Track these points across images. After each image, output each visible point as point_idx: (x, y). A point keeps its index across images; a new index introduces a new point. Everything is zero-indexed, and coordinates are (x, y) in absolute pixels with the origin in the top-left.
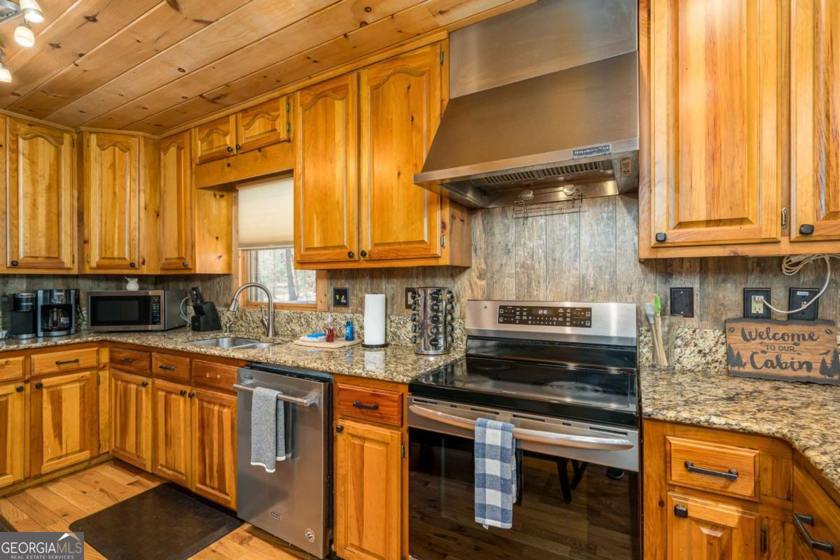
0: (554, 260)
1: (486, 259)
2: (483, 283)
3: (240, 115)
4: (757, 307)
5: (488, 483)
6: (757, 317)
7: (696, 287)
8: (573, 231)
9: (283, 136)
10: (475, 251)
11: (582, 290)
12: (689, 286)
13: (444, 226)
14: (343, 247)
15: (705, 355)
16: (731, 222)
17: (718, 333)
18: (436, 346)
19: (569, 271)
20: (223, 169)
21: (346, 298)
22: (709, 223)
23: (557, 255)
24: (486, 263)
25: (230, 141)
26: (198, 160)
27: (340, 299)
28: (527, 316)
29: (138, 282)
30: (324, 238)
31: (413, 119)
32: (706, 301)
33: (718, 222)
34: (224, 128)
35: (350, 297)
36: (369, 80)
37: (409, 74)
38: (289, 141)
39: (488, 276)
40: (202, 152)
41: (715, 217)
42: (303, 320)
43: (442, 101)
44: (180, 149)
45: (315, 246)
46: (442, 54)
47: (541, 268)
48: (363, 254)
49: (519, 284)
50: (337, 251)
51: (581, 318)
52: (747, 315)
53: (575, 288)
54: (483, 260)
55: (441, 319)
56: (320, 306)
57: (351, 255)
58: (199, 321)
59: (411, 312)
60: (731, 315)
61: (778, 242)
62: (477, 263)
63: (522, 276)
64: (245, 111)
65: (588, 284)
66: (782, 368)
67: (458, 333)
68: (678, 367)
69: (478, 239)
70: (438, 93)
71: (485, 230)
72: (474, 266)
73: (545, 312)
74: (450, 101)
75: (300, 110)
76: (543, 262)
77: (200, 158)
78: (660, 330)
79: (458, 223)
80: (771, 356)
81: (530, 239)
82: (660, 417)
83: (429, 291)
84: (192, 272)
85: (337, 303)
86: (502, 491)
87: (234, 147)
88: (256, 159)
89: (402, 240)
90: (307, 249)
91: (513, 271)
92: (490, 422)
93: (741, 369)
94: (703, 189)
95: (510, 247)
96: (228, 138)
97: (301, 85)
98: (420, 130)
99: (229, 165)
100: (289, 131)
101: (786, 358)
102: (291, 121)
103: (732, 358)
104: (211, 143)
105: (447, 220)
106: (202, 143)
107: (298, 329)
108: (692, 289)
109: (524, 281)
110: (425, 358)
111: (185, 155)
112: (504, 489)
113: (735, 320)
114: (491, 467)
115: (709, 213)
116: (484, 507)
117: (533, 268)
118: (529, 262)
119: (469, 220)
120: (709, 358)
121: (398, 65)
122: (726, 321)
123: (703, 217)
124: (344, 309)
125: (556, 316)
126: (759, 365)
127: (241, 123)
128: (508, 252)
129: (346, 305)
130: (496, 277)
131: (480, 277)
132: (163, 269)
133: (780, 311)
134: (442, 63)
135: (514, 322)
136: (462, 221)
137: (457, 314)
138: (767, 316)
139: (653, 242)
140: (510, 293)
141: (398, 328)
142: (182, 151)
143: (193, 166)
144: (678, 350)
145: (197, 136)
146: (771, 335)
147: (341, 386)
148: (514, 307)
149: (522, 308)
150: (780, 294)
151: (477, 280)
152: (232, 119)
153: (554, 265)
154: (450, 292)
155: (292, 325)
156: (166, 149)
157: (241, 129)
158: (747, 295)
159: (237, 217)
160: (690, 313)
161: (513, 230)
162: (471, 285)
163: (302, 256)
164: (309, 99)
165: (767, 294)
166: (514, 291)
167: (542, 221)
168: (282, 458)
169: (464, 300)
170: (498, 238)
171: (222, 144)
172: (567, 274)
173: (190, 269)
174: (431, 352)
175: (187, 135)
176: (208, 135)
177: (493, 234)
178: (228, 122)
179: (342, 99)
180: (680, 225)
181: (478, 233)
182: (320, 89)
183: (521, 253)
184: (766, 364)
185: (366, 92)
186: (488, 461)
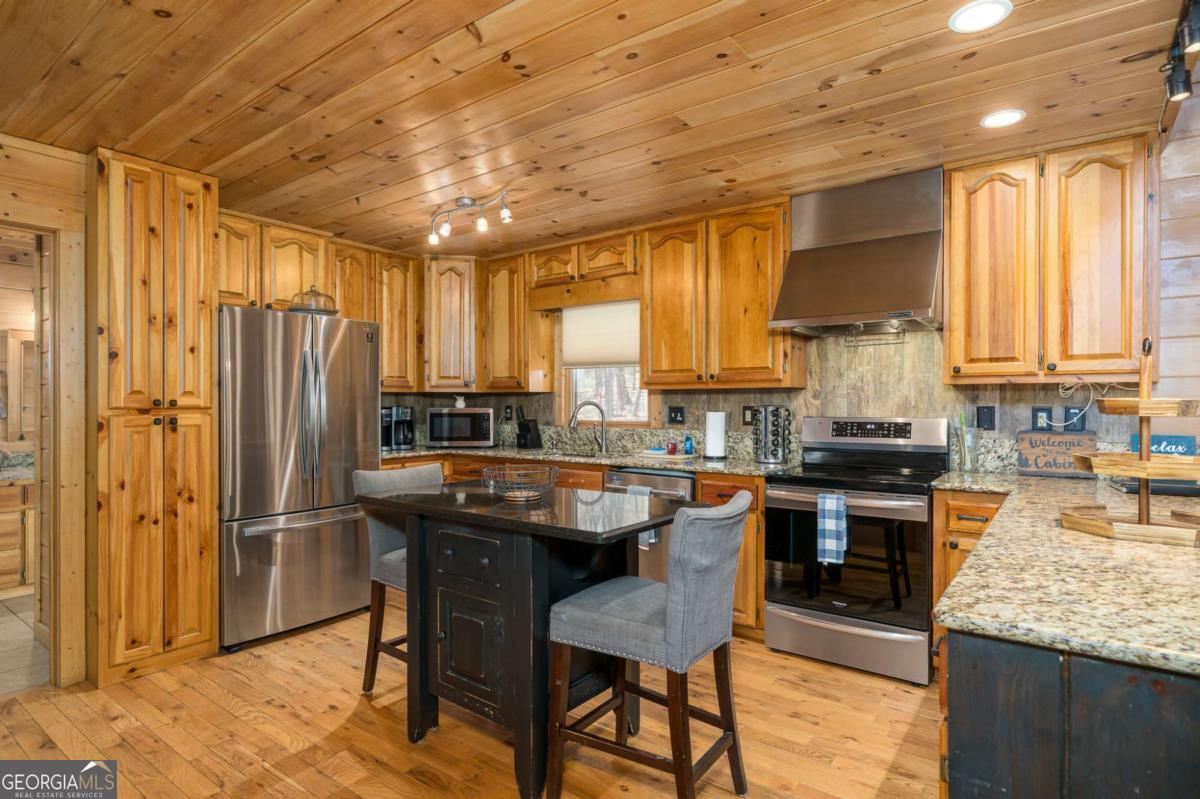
0: (881, 383)
1: (820, 381)
2: (818, 402)
3: (583, 247)
4: (1042, 421)
5: (827, 535)
6: (1042, 430)
7: (997, 406)
8: (897, 358)
9: (630, 268)
10: (811, 373)
11: (905, 407)
12: (992, 405)
13: (786, 355)
14: (691, 370)
15: (1003, 460)
16: (1006, 359)
17: (1013, 442)
18: (775, 456)
19: (894, 393)
20: (562, 294)
21: (682, 416)
22: (991, 360)
23: (884, 379)
24: (820, 385)
25: (571, 269)
26: (534, 285)
27: (676, 416)
28: (857, 430)
29: (465, 400)
30: (673, 362)
31: (758, 265)
32: (1004, 418)
33: (997, 360)
34: (565, 257)
35: (686, 414)
36: (717, 229)
37: (756, 227)
38: (635, 273)
39: (823, 396)
40: (538, 277)
41: (995, 356)
42: (636, 438)
43: (785, 251)
44: (512, 272)
45: (664, 368)
46: (785, 213)
47: (870, 390)
48: (712, 377)
49: (850, 403)
50: (685, 374)
51: (903, 430)
52: (1035, 428)
53: (899, 406)
54: (817, 383)
55: (781, 433)
56: (653, 423)
57: (699, 377)
58: (526, 439)
59: (751, 428)
60: (1023, 428)
61: (1036, 375)
62: (812, 384)
63: (852, 396)
64: (588, 243)
65: (910, 403)
66: (1057, 467)
67: (793, 446)
68: (982, 469)
69: (812, 364)
70: (781, 245)
71: (819, 355)
72: (809, 387)
73: (873, 427)
74: (792, 253)
75: (647, 248)
76: (872, 385)
77: (537, 282)
78: (968, 439)
79: (797, 352)
80: (1050, 458)
81: (861, 364)
82: (942, 487)
83: (770, 409)
84: (525, 390)
85: (673, 421)
86: (837, 539)
87: (576, 275)
88: (599, 288)
89: (747, 366)
90: (654, 372)
91: (845, 392)
92: (828, 496)
93: (1028, 469)
94: (987, 335)
95: (842, 371)
96: (569, 266)
97: (649, 225)
98: (765, 277)
99: (568, 291)
100: (635, 265)
101: (1060, 460)
102: (638, 257)
103: (1023, 461)
104: (551, 269)
105: (789, 350)
106: (539, 269)
107: (629, 445)
108: (993, 407)
109: (855, 400)
110: (766, 466)
111: (518, 278)
112: (838, 537)
113: (1025, 432)
114: (828, 524)
115: (991, 354)
116: (824, 551)
117: (863, 389)
118: (859, 384)
119: (805, 346)
120: (1006, 462)
121: (745, 219)
122: (1019, 433)
123: (987, 356)
124: (679, 426)
125: (881, 429)
126: (1040, 466)
127: (583, 254)
128: (841, 375)
129: (682, 422)
130: (829, 397)
131: (815, 397)
132: (489, 388)
133: (1058, 424)
134: (785, 222)
135: (846, 435)
136: (800, 349)
137: (793, 428)
138: (1049, 429)
139: (952, 373)
140: (842, 411)
141: (735, 442)
142: (516, 276)
143: (527, 289)
144: (982, 457)
145: (534, 262)
146: (1051, 443)
147: (704, 482)
148: (846, 423)
149: (852, 423)
150: (1058, 411)
151: (811, 399)
152: (574, 250)
153: (881, 387)
154: (787, 410)
155: (623, 441)
156: (496, 273)
157: (584, 260)
158: (1035, 412)
159: (560, 337)
160: (991, 427)
161: (845, 356)
162: (806, 404)
163: (649, 377)
164: (657, 239)
165: (1049, 412)
166: (845, 410)
167: (871, 349)
168: (653, 541)
169: (800, 418)
170: (831, 363)
171: (562, 271)
172: (892, 396)
173: (523, 388)
174: (772, 461)
175: (520, 260)
176: (546, 263)
177: (827, 360)
178: (570, 252)
179: (691, 242)
180: (972, 361)
181: (813, 358)
182: (668, 232)
183: (852, 376)
184: (1046, 465)
185: (714, 238)
186: (827, 521)
